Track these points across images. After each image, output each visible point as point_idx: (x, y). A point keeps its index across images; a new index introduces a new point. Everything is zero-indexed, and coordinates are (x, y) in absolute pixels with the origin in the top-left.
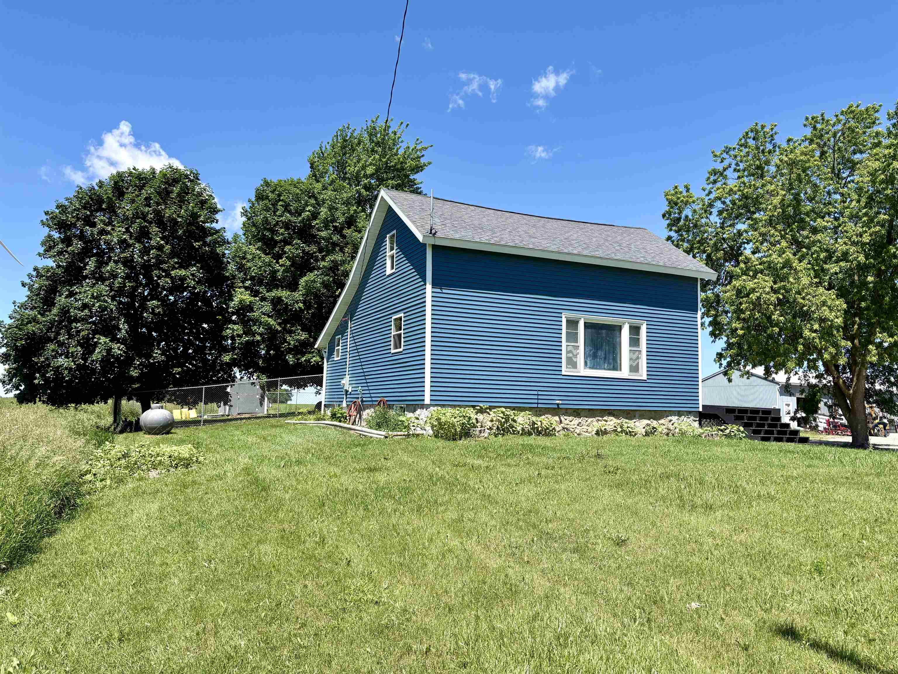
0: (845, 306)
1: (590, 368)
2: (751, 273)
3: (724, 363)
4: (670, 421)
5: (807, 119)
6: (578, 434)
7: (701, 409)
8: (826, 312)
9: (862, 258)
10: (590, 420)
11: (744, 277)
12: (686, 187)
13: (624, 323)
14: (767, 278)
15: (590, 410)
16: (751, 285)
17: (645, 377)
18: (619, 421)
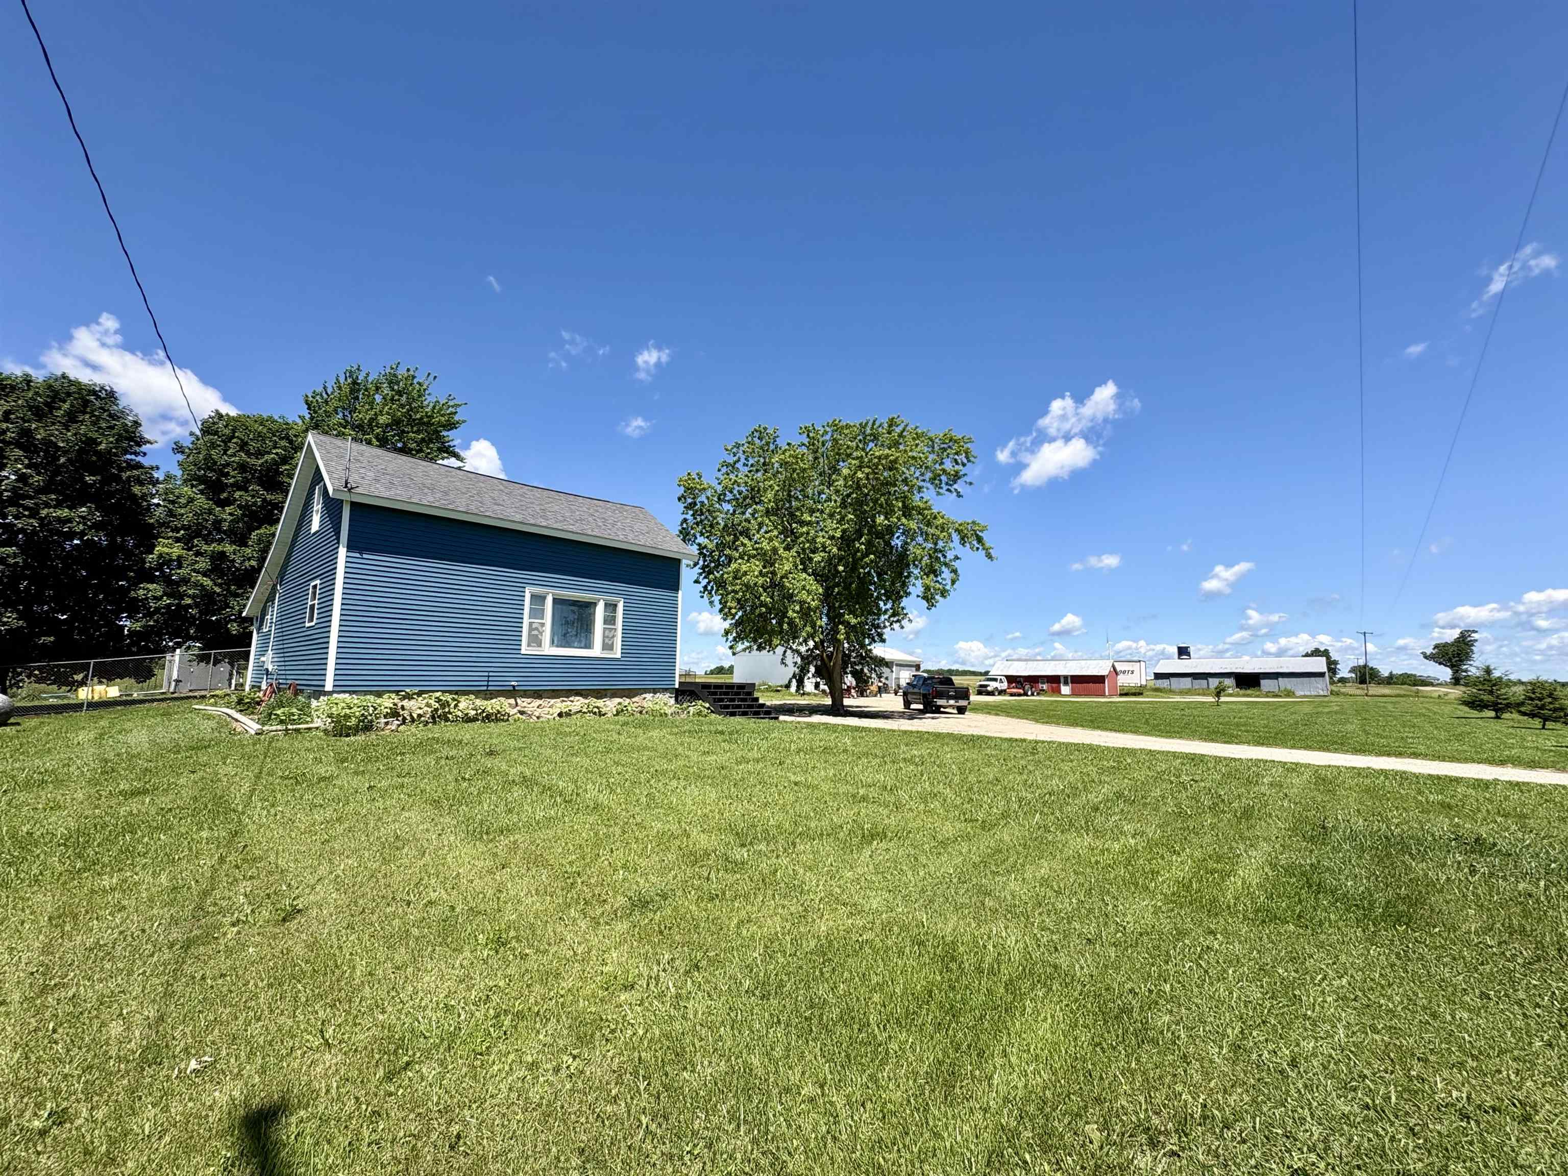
0: (821, 590)
1: (557, 646)
2: (746, 558)
3: (731, 638)
4: (644, 699)
5: (801, 428)
6: (538, 718)
7: (677, 686)
8: (804, 595)
9: (835, 550)
10: (552, 701)
11: (740, 561)
12: (698, 474)
13: (599, 600)
14: (757, 563)
15: (553, 690)
16: (744, 568)
17: (618, 655)
18: (587, 701)
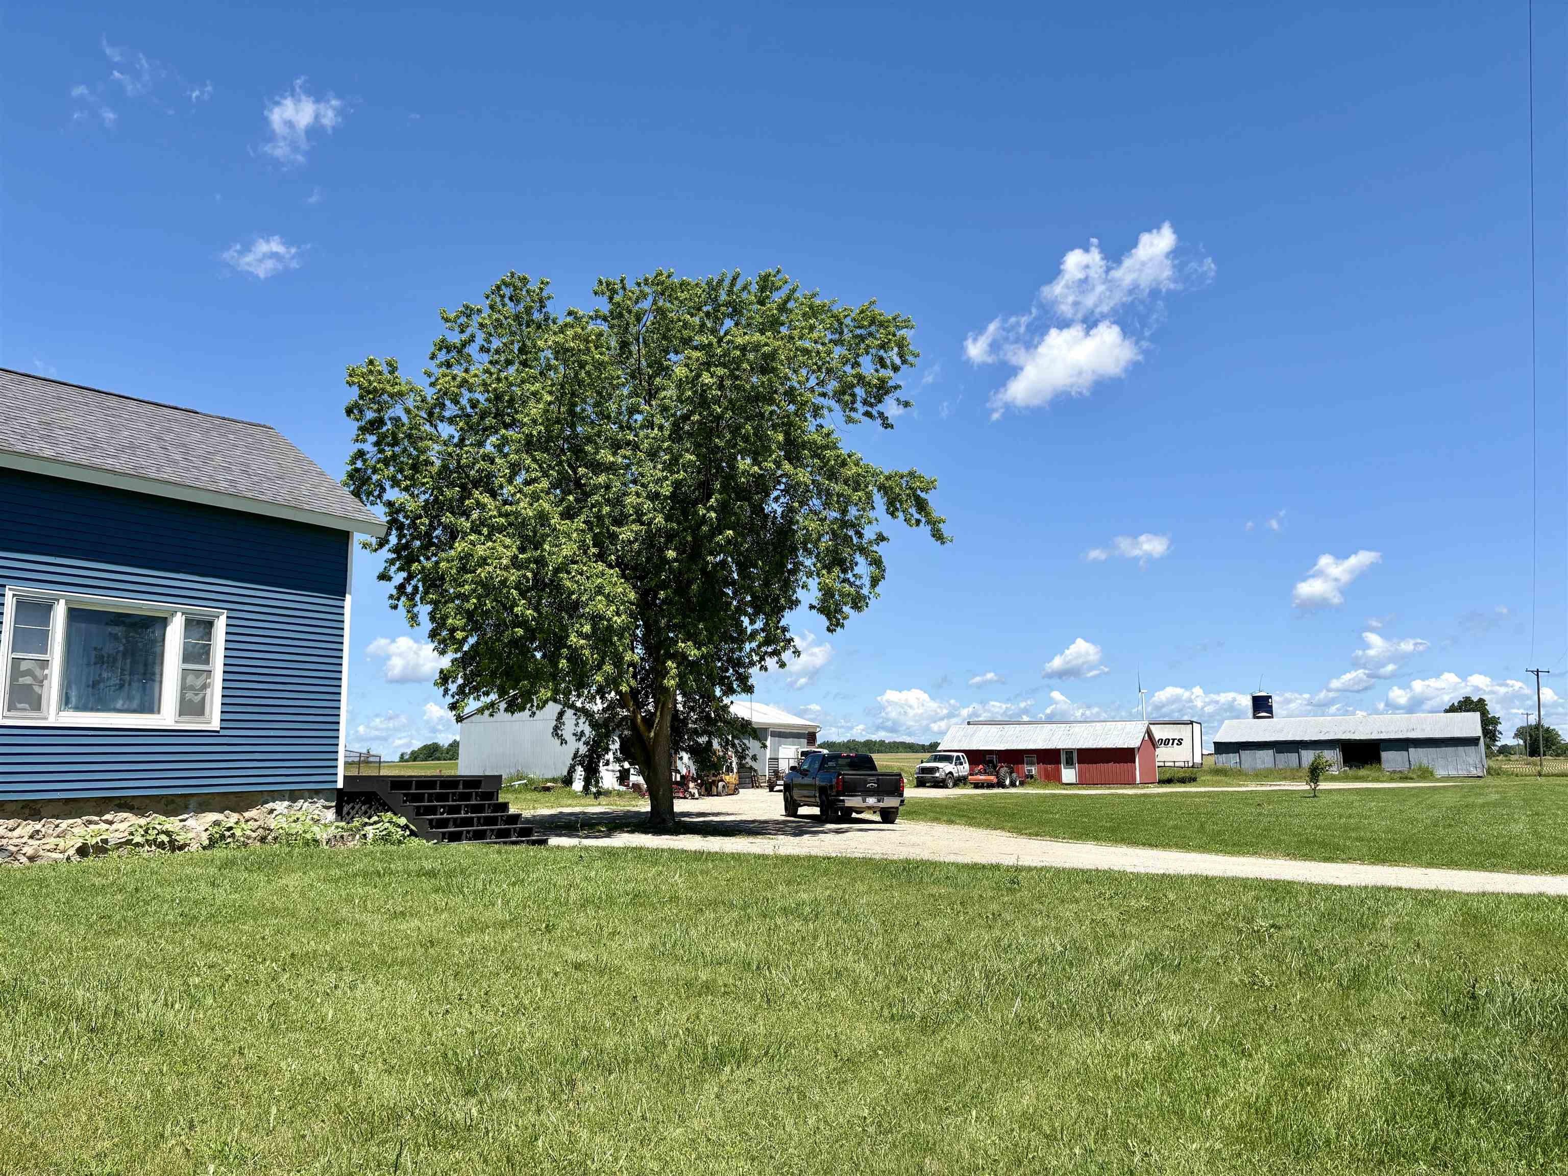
0: (632, 596)
1: (77, 708)
2: (485, 531)
3: (453, 688)
4: (272, 811)
5: (601, 282)
6: (32, 859)
7: (340, 785)
8: (599, 604)
9: (660, 519)
10: (64, 824)
11: (473, 537)
12: (389, 364)
13: (173, 614)
14: (508, 541)
15: (67, 801)
16: (480, 551)
17: (215, 725)
18: (143, 821)
